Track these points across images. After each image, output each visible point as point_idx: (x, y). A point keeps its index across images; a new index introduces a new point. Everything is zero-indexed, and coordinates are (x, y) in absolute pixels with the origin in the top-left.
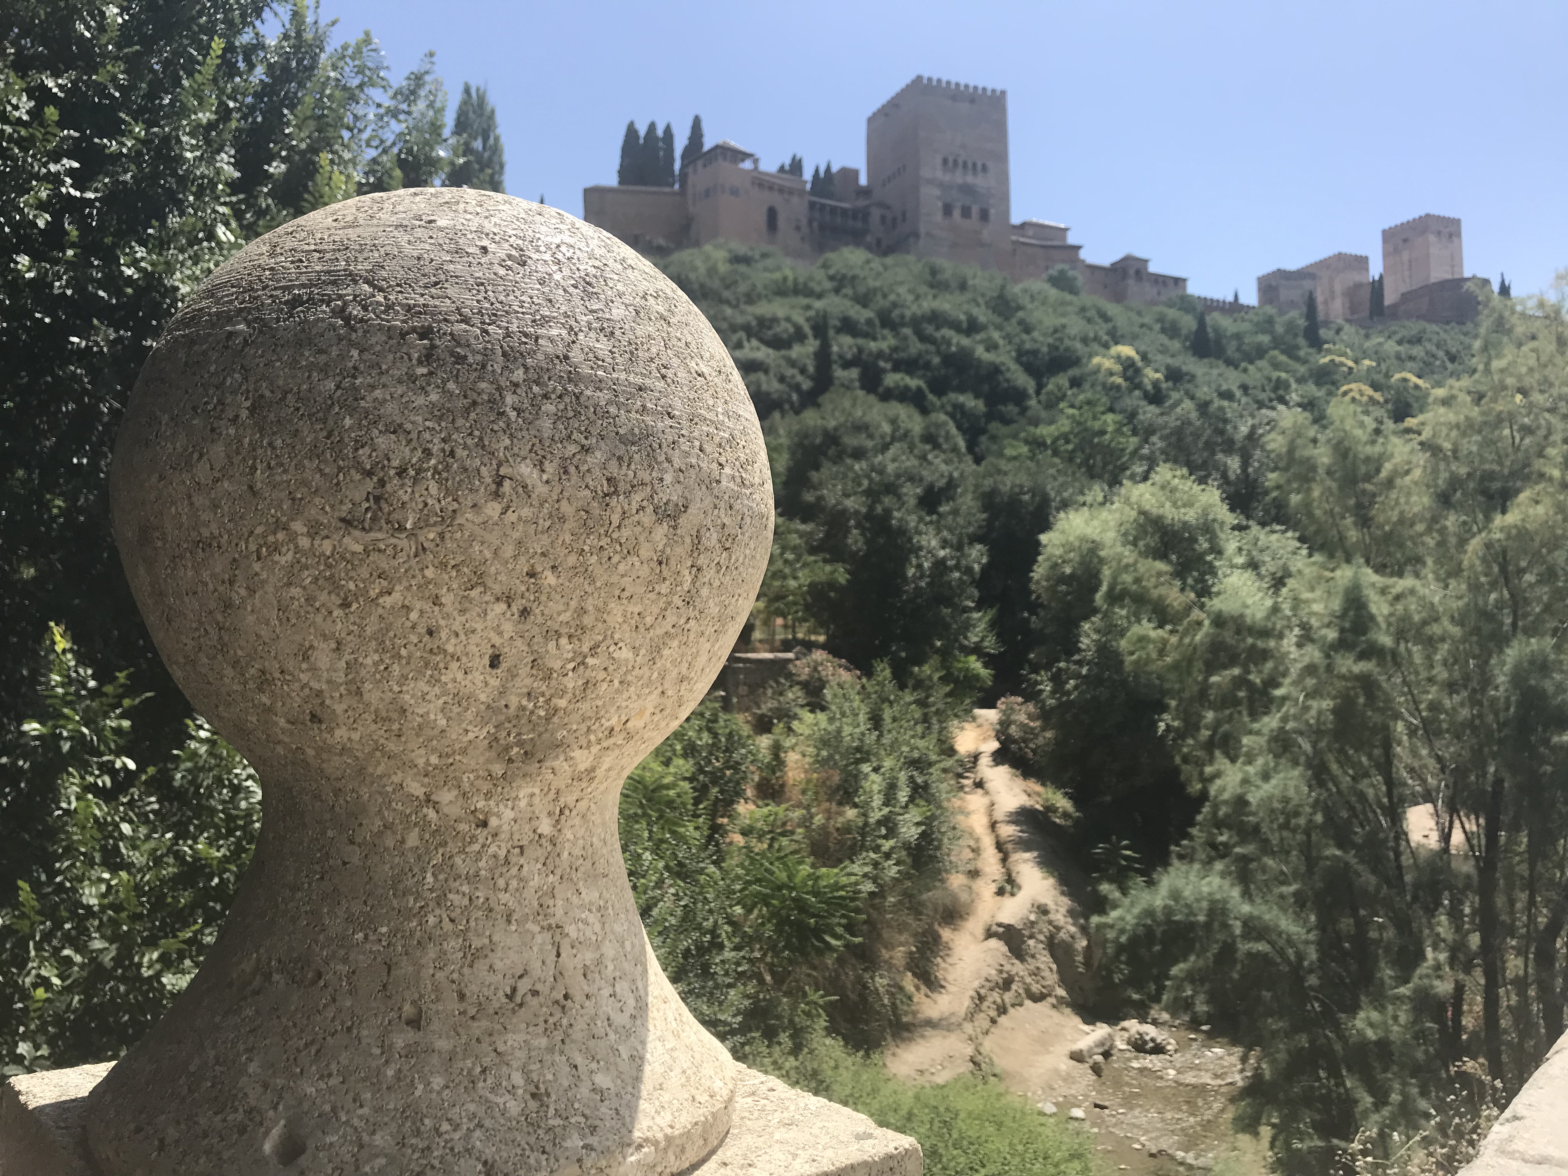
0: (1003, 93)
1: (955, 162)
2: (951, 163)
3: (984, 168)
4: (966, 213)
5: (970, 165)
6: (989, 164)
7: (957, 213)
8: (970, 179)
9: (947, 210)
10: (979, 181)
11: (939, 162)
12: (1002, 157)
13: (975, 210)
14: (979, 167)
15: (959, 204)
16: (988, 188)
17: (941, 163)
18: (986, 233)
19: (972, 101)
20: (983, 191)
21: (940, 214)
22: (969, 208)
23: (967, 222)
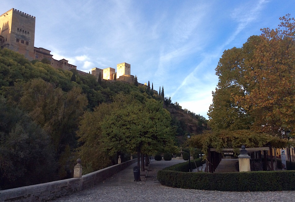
0: (35, 17)
1: (21, 30)
2: (19, 30)
4: (23, 42)
5: (25, 31)
6: (30, 32)
7: (20, 42)
8: (24, 34)
9: (18, 40)
10: (27, 35)
12: (33, 31)
13: (25, 42)
14: (27, 32)
15: (21, 40)
16: (29, 38)
17: (17, 29)
18: (27, 48)
19: (27, 17)
20: (28, 38)
21: (16, 41)
22: (24, 41)
23: (22, 44)
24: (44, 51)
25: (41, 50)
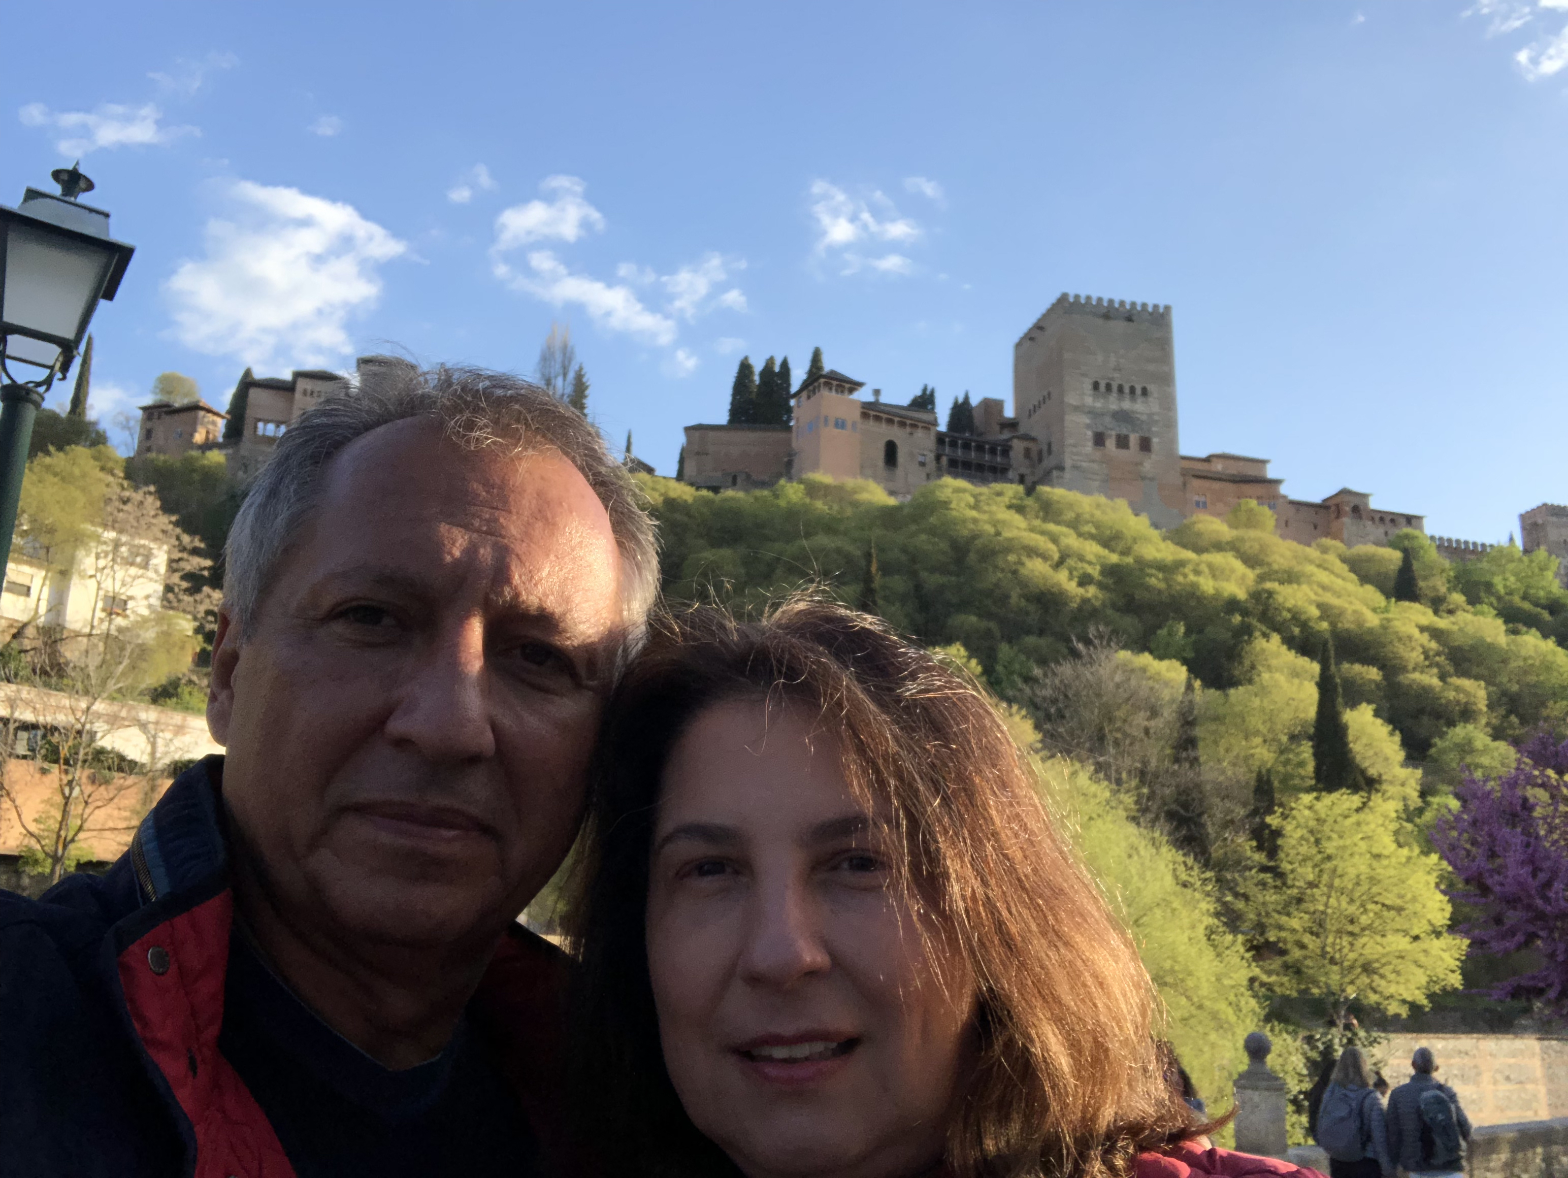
0: (1167, 308)
1: (1109, 387)
2: (1102, 387)
3: (1145, 392)
4: (1122, 442)
5: (1127, 390)
6: (1151, 388)
7: (1111, 443)
8: (1127, 405)
9: (1099, 440)
10: (1139, 407)
11: (1088, 386)
12: (1166, 379)
13: (1134, 439)
14: (1139, 391)
15: (1113, 433)
16: (1150, 415)
17: (1090, 387)
18: (1148, 465)
19: (1129, 319)
20: (1144, 418)
21: (1090, 444)
22: (1126, 437)
23: (1123, 453)
24: (1234, 469)
25: (1219, 467)
